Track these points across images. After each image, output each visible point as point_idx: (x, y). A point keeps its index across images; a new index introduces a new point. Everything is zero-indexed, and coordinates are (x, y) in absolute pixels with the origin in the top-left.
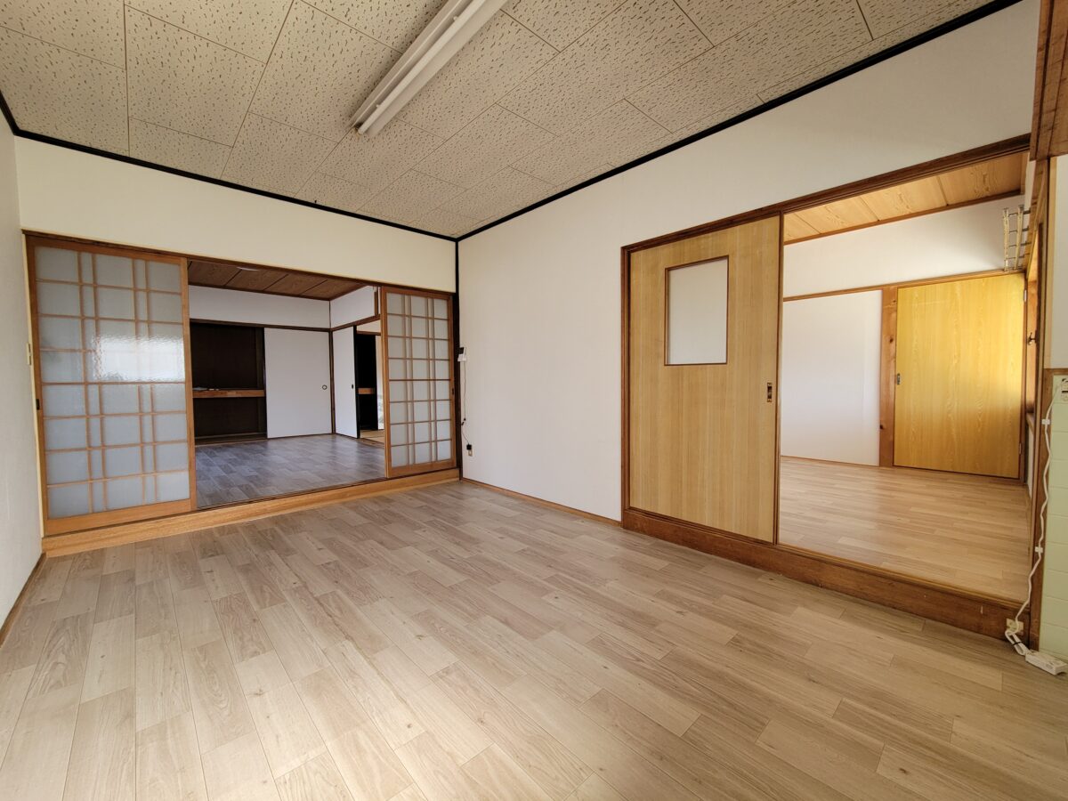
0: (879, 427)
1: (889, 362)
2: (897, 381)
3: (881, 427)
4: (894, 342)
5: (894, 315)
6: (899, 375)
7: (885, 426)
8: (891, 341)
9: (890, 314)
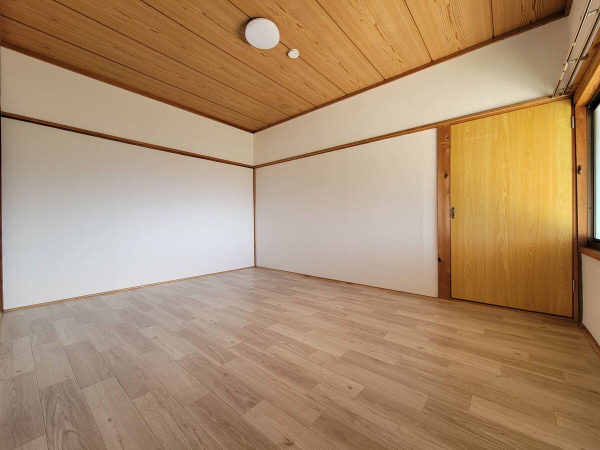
0: (437, 260)
1: (444, 196)
2: (452, 215)
3: (439, 260)
4: (448, 177)
5: (448, 150)
6: (453, 208)
7: (442, 259)
8: (446, 176)
9: (444, 150)
